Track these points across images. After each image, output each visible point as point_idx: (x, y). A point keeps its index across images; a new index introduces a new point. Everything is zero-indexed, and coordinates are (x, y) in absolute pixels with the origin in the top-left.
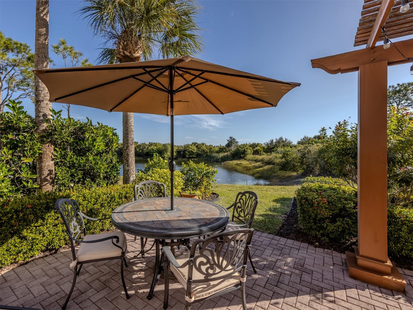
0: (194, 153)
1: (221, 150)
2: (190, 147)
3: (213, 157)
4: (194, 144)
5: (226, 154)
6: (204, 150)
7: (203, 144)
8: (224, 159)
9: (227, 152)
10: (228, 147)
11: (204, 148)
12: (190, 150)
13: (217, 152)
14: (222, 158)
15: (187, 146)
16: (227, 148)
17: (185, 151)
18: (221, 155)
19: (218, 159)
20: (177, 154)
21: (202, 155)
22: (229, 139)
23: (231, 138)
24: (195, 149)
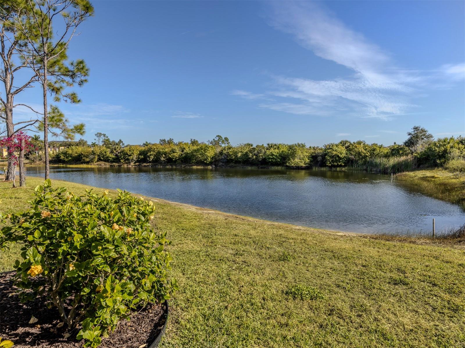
0: (340, 158)
1: (395, 151)
2: (335, 148)
3: (376, 165)
4: (343, 143)
5: (403, 158)
6: (359, 154)
7: (359, 143)
8: (398, 168)
9: (407, 155)
10: (408, 146)
11: (361, 149)
12: (334, 153)
13: (387, 156)
14: (394, 167)
15: (330, 147)
16: (407, 148)
17: (326, 154)
18: (393, 161)
19: (387, 168)
20: (311, 161)
21: (356, 162)
22: (411, 131)
23: (416, 128)
24: (343, 152)
